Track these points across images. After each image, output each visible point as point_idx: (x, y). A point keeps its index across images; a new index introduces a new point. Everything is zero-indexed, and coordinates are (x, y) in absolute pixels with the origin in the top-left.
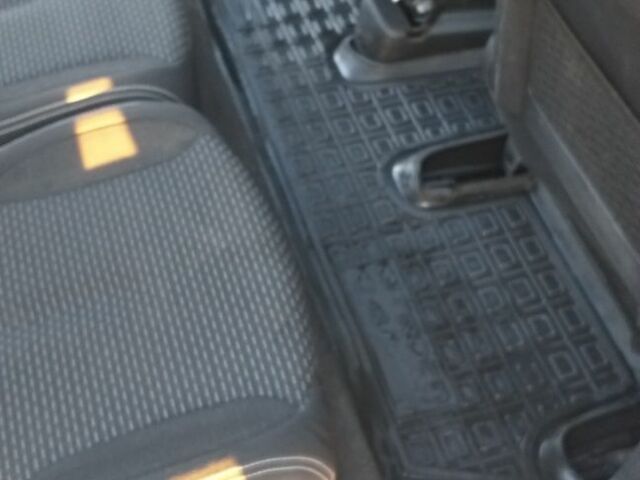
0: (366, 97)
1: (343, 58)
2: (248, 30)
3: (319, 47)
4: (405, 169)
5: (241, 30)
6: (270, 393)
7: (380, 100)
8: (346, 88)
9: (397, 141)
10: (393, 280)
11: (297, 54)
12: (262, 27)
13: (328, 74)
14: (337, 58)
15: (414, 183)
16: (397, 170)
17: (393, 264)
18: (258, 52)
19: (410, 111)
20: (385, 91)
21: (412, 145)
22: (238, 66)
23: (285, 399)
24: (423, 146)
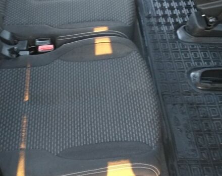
0: (186, 47)
1: (180, 32)
2: (149, 17)
3: (172, 27)
4: (195, 74)
5: (146, 17)
6: (144, 142)
7: (190, 49)
8: (179, 43)
9: (194, 64)
10: (184, 111)
11: (164, 28)
12: (154, 17)
13: (174, 37)
14: (178, 32)
15: (198, 80)
16: (192, 74)
17: (185, 106)
18: (151, 25)
19: (201, 55)
20: (193, 46)
21: (199, 66)
22: (144, 29)
23: (148, 145)
24: (203, 68)
